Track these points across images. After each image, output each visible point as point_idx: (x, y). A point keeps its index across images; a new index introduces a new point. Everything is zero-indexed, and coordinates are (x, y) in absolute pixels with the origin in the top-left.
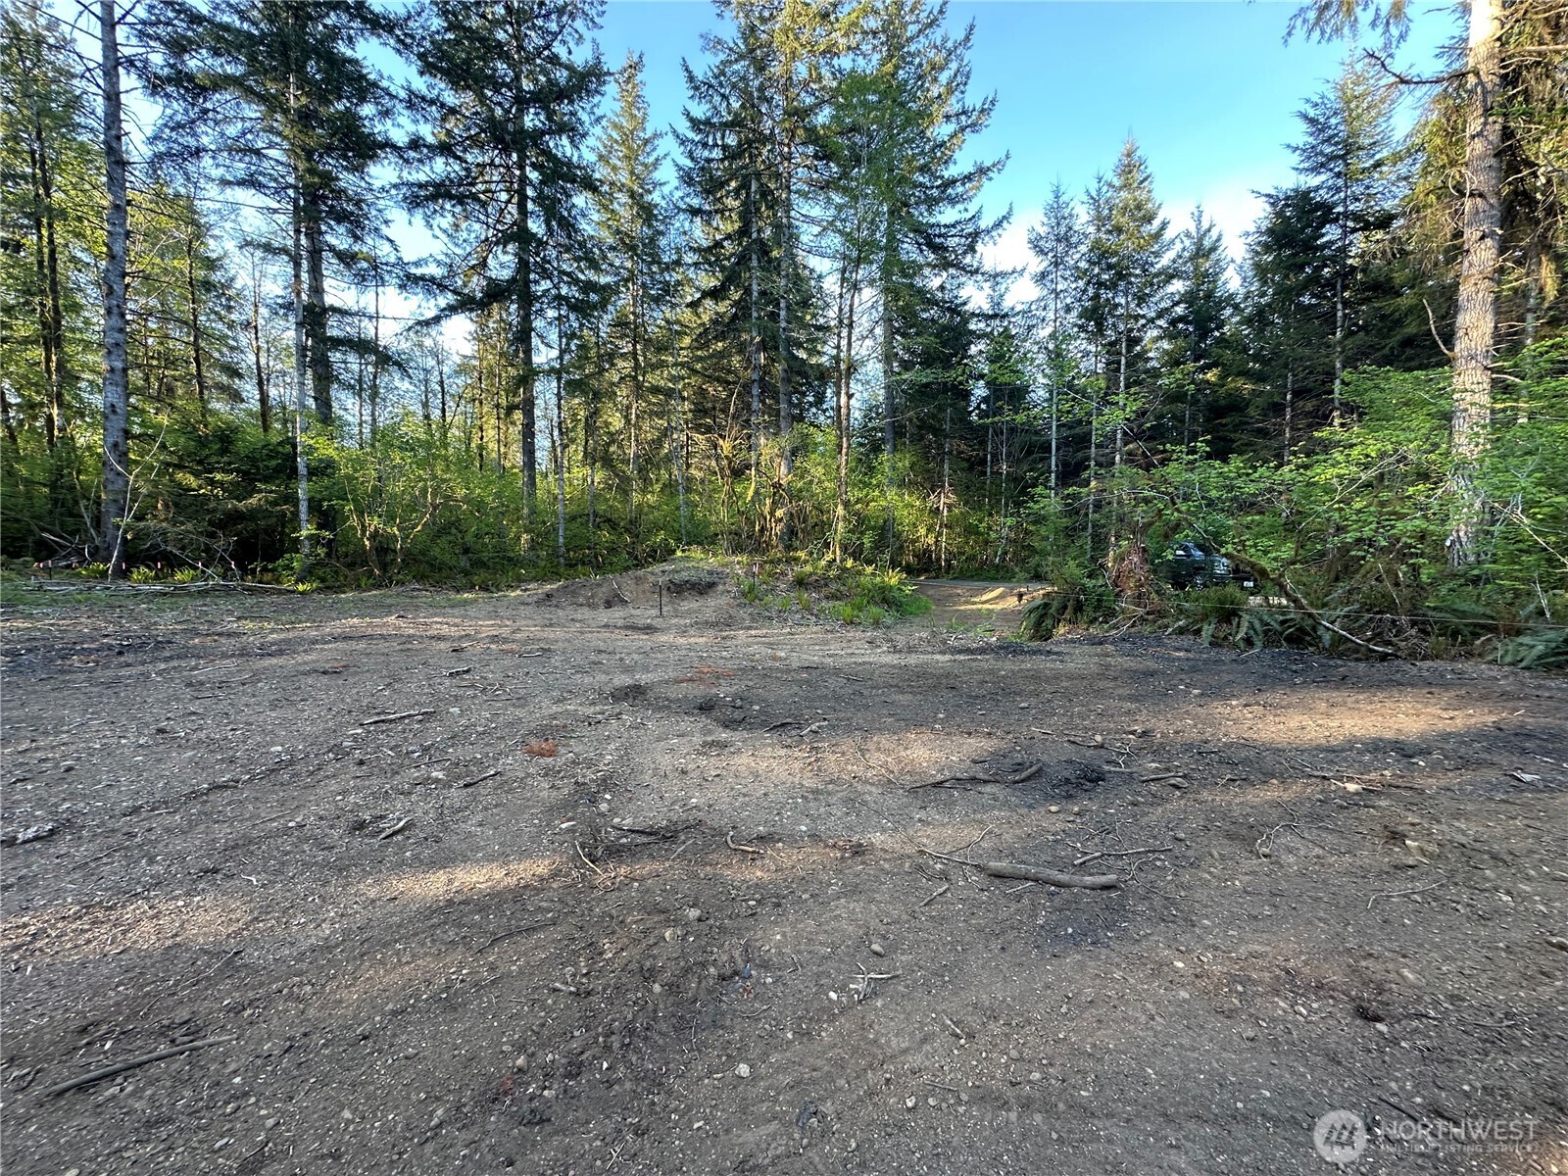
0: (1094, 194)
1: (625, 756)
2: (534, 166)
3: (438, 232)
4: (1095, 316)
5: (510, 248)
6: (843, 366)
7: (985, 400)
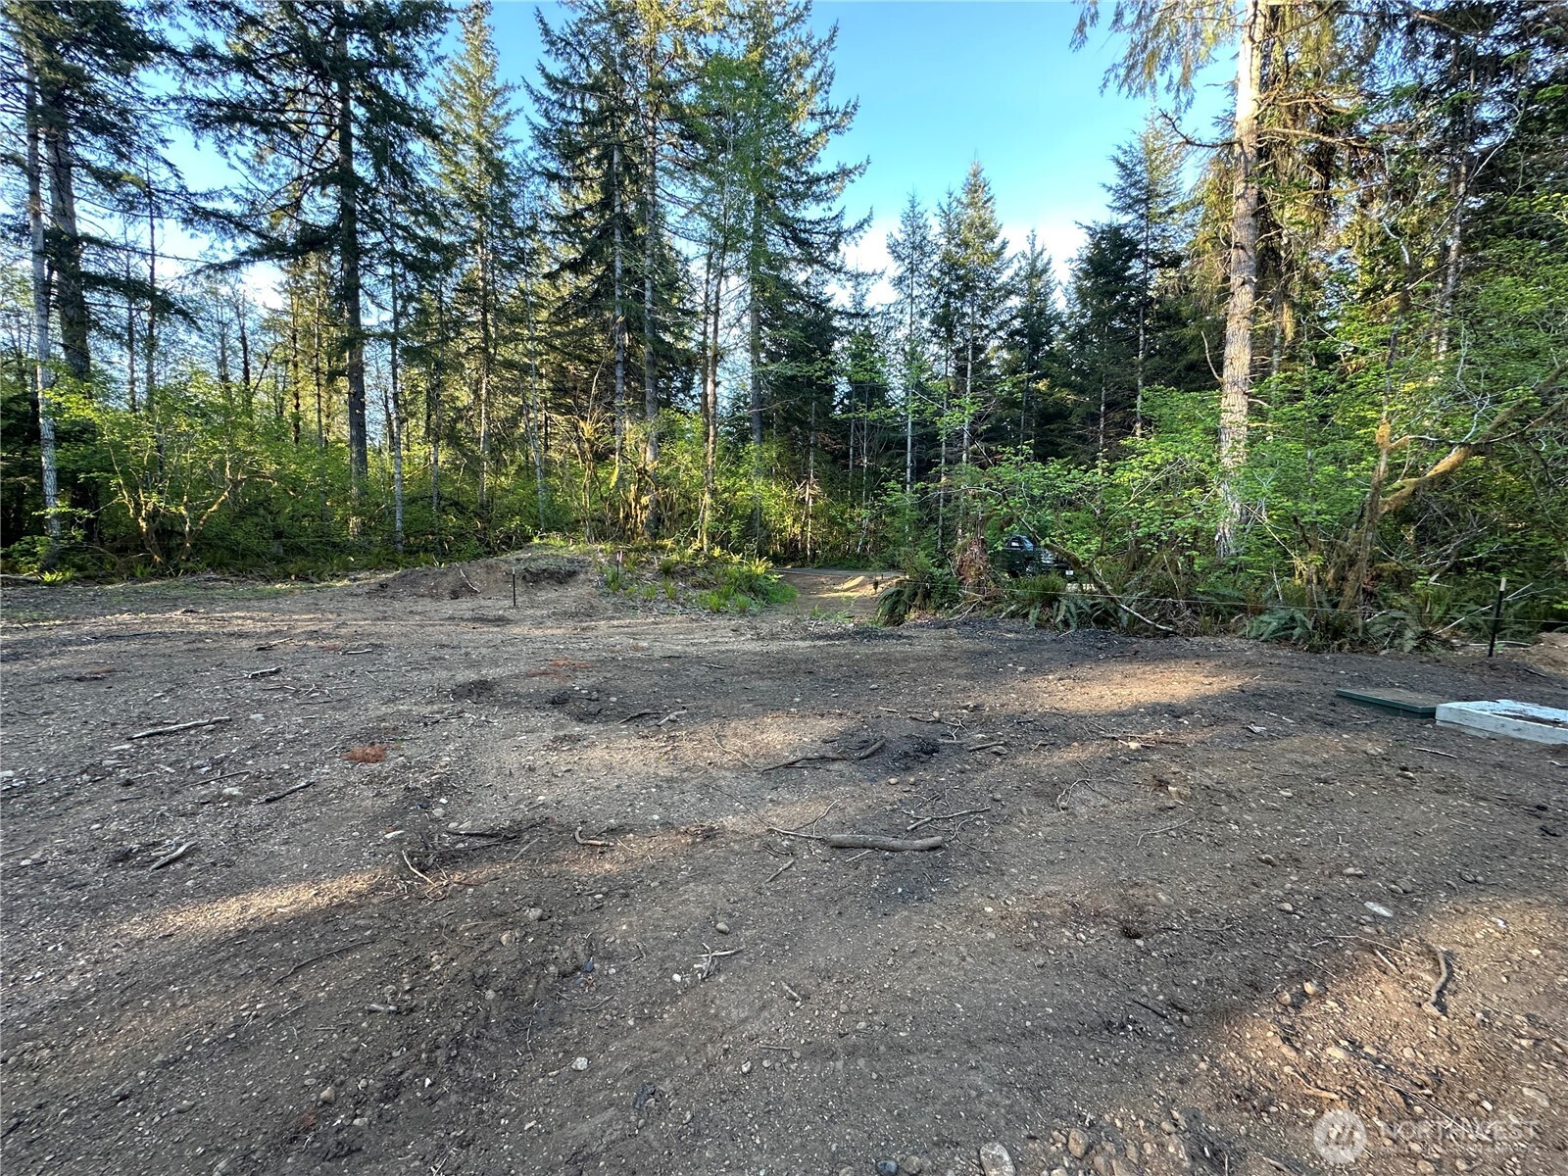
0: (945, 208)
1: (465, 757)
2: (360, 101)
3: (235, 161)
4: (946, 322)
5: (331, 190)
6: (709, 353)
7: (848, 396)
